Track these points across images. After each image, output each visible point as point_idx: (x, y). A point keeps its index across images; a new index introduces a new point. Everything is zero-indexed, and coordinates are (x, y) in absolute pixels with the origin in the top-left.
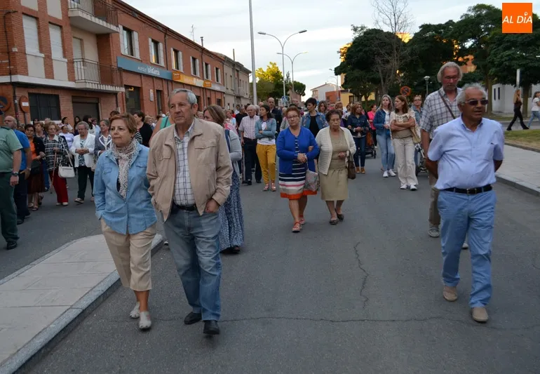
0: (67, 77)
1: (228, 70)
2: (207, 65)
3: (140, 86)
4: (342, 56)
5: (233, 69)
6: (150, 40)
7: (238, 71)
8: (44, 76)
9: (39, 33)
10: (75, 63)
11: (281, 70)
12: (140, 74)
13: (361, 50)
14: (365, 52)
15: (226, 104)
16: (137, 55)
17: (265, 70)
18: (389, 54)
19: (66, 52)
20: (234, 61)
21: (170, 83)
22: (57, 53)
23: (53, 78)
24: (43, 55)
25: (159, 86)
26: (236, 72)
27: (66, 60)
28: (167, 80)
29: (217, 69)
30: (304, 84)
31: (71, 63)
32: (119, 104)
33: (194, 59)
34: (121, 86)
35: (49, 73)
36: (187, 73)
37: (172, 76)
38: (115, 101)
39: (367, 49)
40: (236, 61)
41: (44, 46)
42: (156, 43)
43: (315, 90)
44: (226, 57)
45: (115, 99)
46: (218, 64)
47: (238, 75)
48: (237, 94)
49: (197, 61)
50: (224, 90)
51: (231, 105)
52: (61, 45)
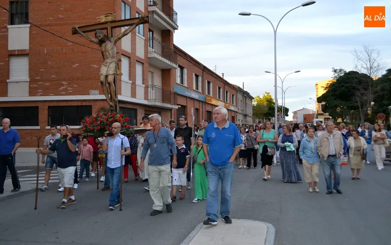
0: (143, 97)
1: (240, 96)
2: (227, 92)
3: (185, 105)
4: (325, 89)
5: (243, 96)
6: (194, 74)
7: (246, 97)
8: (130, 96)
9: (130, 67)
10: (149, 88)
11: (273, 97)
12: (186, 97)
13: (343, 86)
14: (347, 87)
15: (238, 120)
16: (185, 84)
17: (261, 97)
18: (365, 89)
19: (144, 81)
20: (243, 90)
21: (204, 104)
22: (139, 81)
23: (135, 98)
24: (131, 82)
25: (197, 105)
26: (244, 98)
27: (144, 86)
28: (202, 102)
29: (233, 95)
30: (288, 108)
31: (147, 88)
32: (172, 117)
33: (219, 88)
34: (175, 104)
35: (134, 95)
36: (214, 97)
37: (206, 99)
38: (170, 115)
39: (348, 85)
40: (245, 90)
41: (132, 76)
42: (197, 76)
43: (295, 113)
44: (239, 87)
45: (170, 113)
46: (234, 92)
47: (246, 99)
48: (244, 113)
49: (221, 90)
50: (236, 110)
51: (240, 121)
52: (142, 76)
